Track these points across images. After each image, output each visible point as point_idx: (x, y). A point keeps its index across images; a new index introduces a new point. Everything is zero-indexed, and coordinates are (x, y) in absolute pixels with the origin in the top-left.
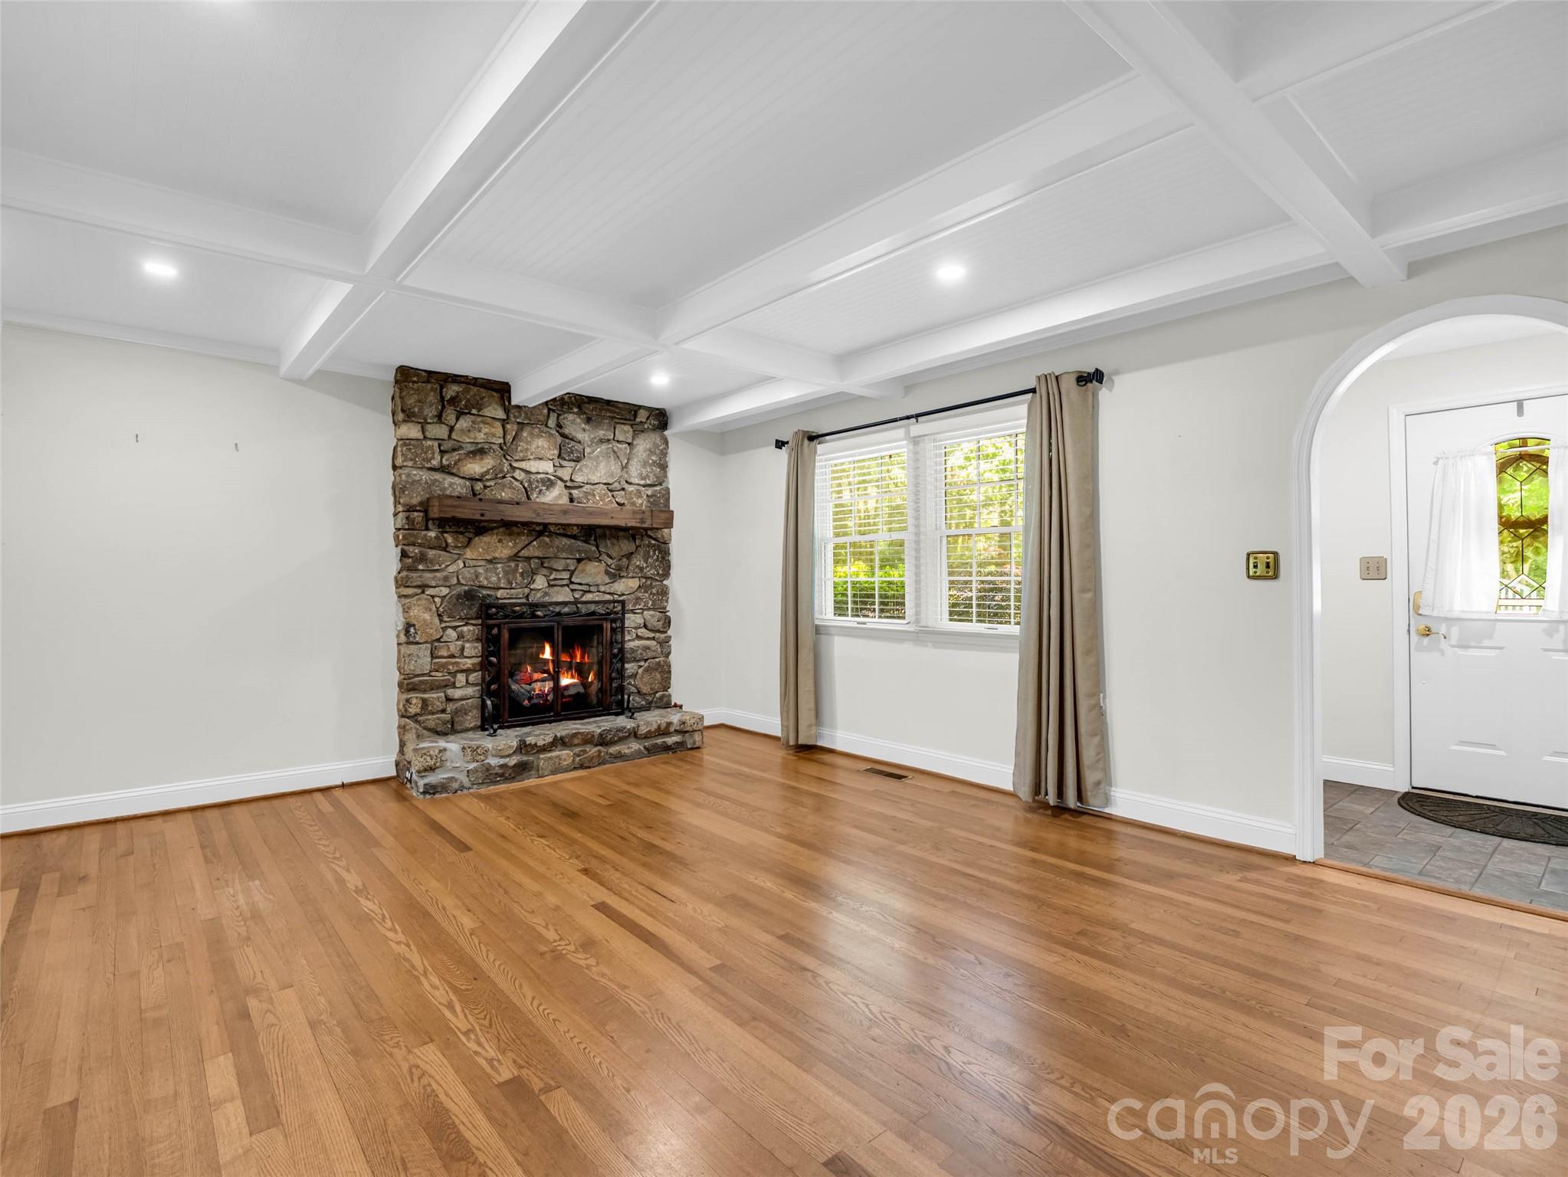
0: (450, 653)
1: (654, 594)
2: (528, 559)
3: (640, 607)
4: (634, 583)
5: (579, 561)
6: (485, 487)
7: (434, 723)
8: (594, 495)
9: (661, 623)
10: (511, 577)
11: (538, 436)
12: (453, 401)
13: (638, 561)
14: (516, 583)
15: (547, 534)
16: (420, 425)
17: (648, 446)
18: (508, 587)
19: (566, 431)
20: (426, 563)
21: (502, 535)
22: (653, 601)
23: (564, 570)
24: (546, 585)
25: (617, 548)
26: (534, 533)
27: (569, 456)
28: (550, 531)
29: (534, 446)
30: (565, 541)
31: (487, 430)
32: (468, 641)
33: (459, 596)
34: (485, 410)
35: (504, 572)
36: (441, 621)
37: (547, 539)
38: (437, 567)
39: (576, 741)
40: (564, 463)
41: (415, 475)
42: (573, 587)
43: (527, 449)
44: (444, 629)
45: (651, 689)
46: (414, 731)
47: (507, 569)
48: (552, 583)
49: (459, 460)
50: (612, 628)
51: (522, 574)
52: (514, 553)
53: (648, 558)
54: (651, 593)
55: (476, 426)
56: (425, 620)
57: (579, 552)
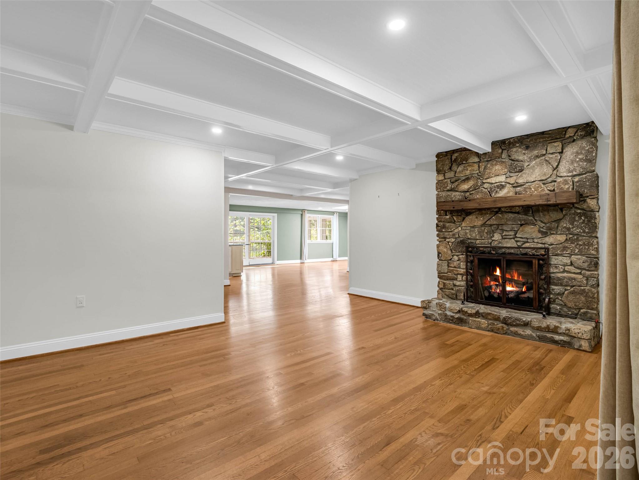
0: (454, 266)
1: (581, 245)
2: (491, 225)
3: (567, 253)
4: (562, 238)
5: (521, 225)
6: (470, 194)
7: (448, 293)
8: (531, 189)
9: (586, 264)
10: (482, 234)
11: (495, 164)
12: (456, 160)
13: (565, 224)
14: (484, 237)
15: (500, 212)
16: (443, 174)
17: (575, 151)
18: (481, 239)
19: (513, 158)
20: (445, 229)
21: (477, 215)
22: (579, 250)
23: (511, 231)
24: (500, 238)
25: (547, 217)
26: (493, 213)
27: (514, 170)
28: (502, 211)
29: (494, 170)
30: (511, 215)
31: (471, 169)
32: (462, 261)
33: (458, 242)
34: (469, 160)
35: (478, 232)
36: (452, 253)
37: (500, 215)
38: (450, 230)
39: (489, 317)
40: (512, 175)
41: (441, 194)
42: (516, 239)
43: (490, 173)
44: (453, 256)
45: (575, 305)
46: (441, 295)
47: (480, 230)
48: (504, 237)
49: (458, 185)
50: (539, 264)
51: (487, 233)
52: (483, 223)
53: (574, 222)
54: (577, 244)
55: (466, 168)
56: (444, 251)
57: (520, 220)
